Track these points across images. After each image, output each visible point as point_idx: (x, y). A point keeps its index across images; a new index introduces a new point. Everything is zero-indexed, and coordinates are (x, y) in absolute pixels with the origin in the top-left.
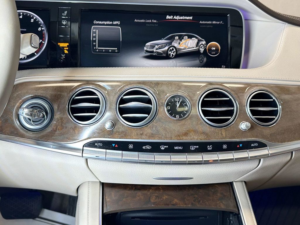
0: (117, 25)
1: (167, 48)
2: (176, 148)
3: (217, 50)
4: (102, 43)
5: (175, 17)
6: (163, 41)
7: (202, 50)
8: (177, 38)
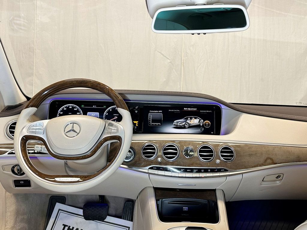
0: (160, 112)
1: (184, 123)
2: (188, 170)
3: (209, 124)
4: (154, 121)
5: (188, 109)
6: (182, 120)
7: (201, 124)
8: (189, 118)
